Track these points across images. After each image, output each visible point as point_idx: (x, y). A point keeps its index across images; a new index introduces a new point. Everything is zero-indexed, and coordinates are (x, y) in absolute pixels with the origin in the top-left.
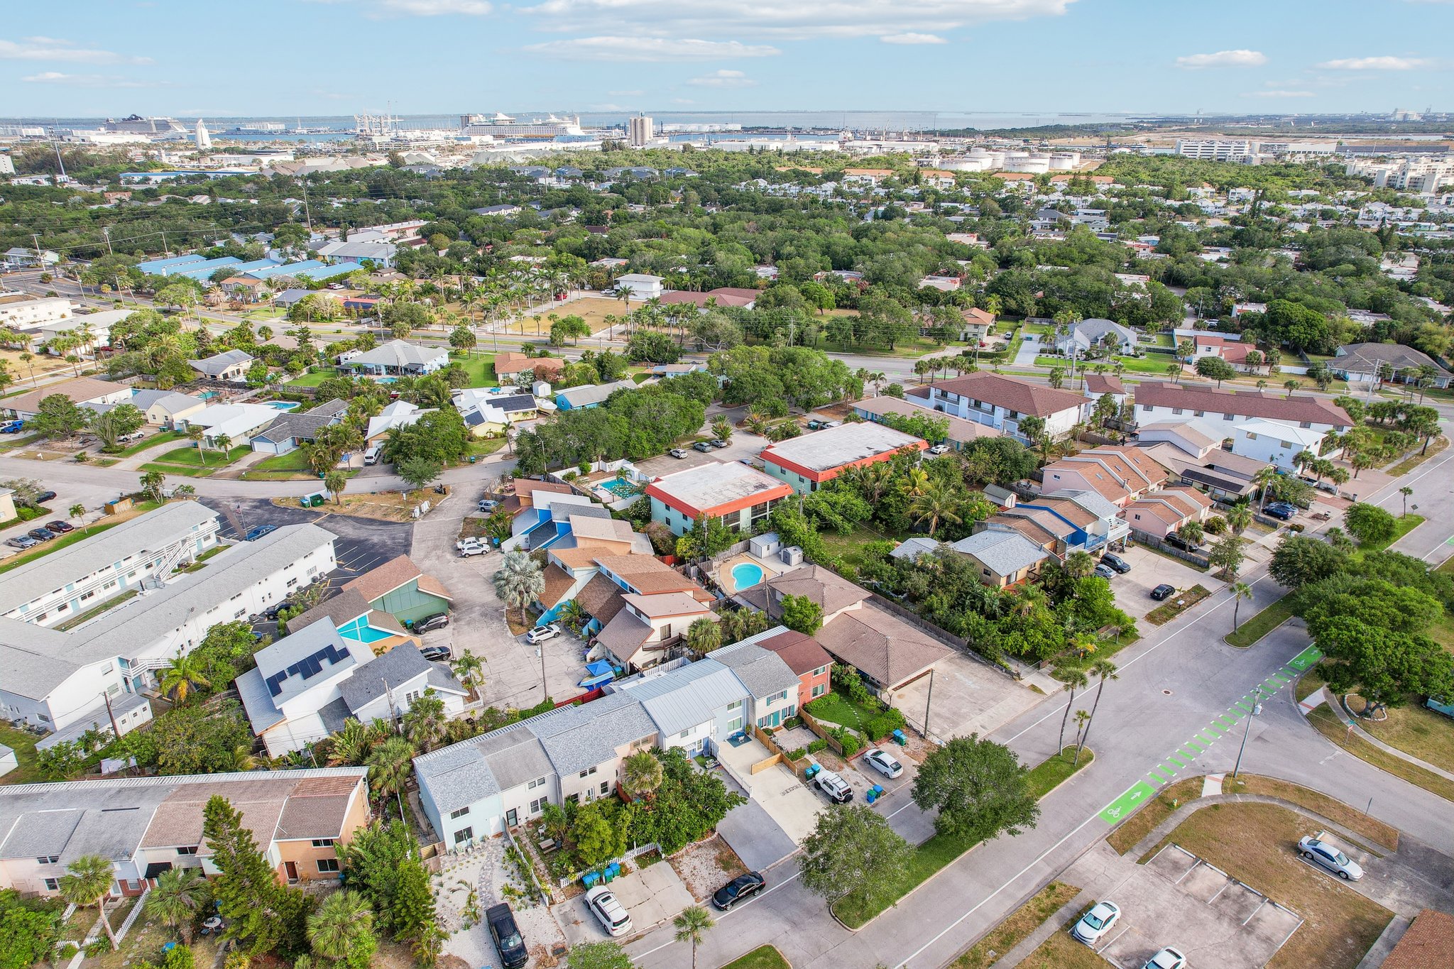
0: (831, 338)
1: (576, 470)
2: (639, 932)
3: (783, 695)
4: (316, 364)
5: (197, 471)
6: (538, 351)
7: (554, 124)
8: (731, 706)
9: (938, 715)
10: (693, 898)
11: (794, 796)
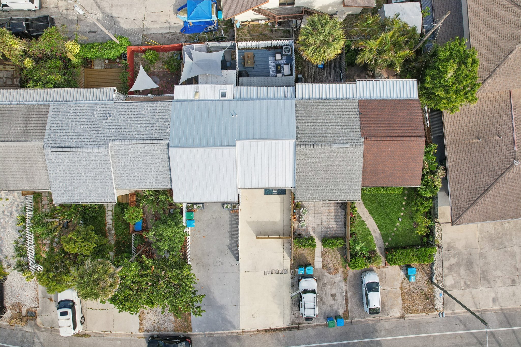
2: (88, 332)
9: (469, 264)
10: (138, 327)
11: (273, 279)
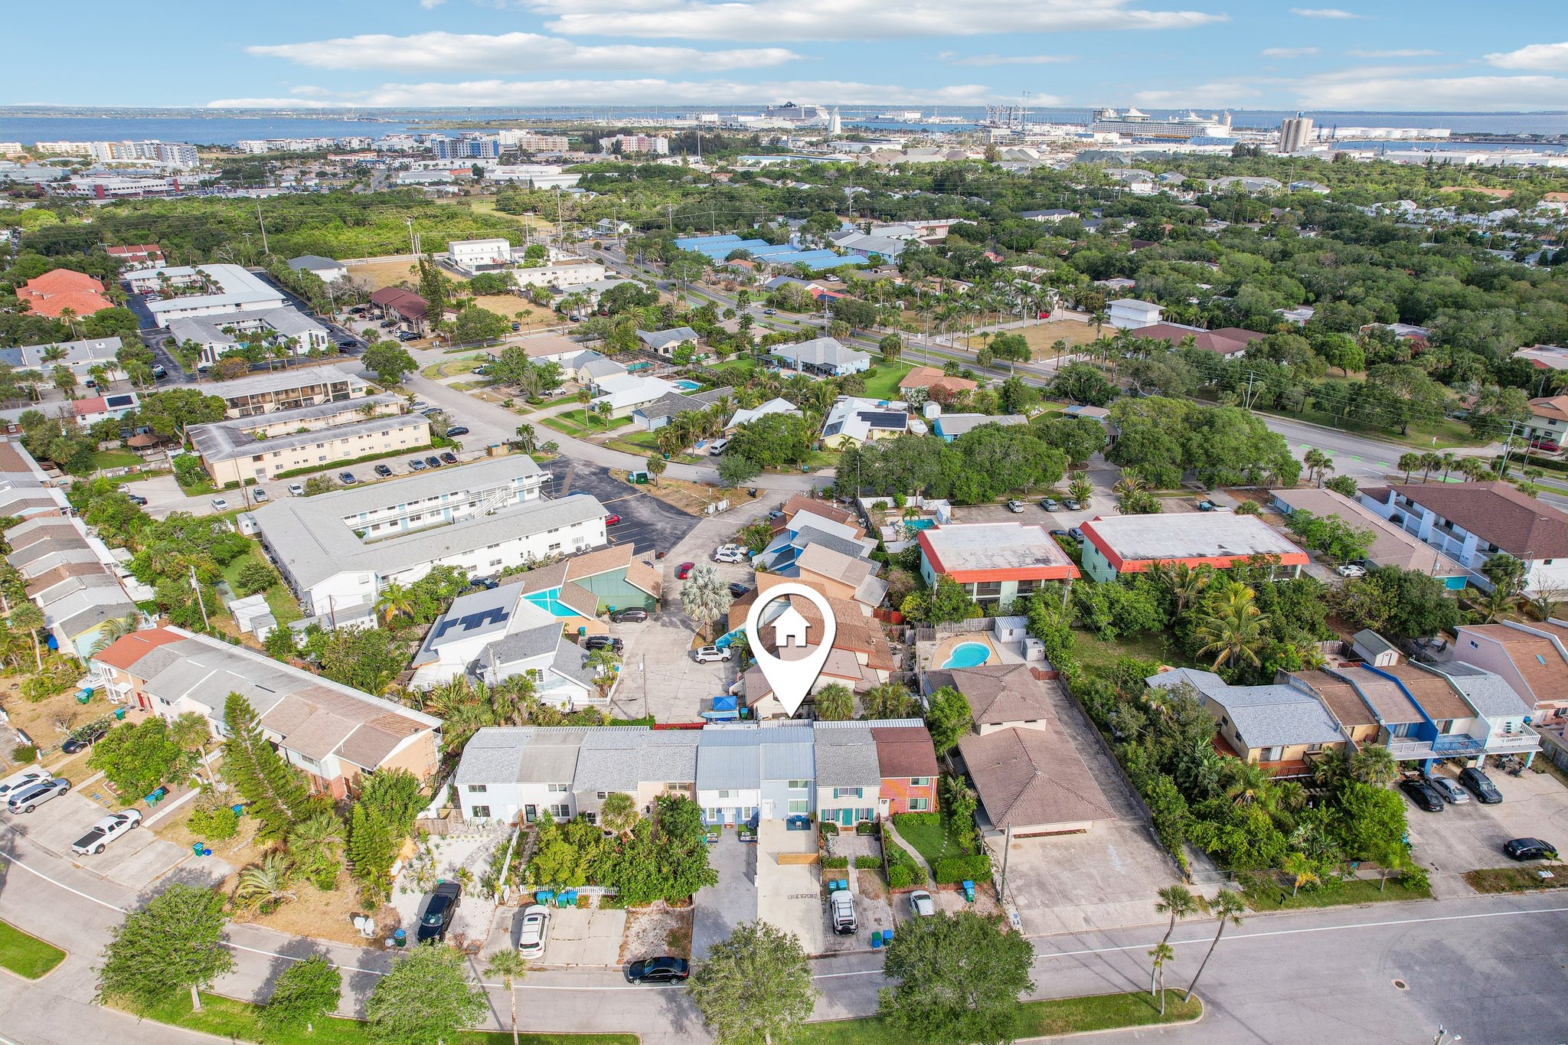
0: (1316, 406)
1: (889, 500)
2: (546, 965)
3: (858, 792)
4: (748, 350)
5: (576, 431)
6: (962, 369)
7: (1192, 124)
8: (793, 784)
9: (1041, 885)
10: (617, 958)
11: (800, 904)
